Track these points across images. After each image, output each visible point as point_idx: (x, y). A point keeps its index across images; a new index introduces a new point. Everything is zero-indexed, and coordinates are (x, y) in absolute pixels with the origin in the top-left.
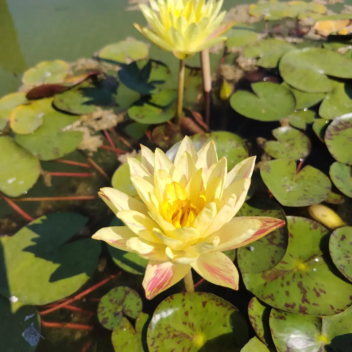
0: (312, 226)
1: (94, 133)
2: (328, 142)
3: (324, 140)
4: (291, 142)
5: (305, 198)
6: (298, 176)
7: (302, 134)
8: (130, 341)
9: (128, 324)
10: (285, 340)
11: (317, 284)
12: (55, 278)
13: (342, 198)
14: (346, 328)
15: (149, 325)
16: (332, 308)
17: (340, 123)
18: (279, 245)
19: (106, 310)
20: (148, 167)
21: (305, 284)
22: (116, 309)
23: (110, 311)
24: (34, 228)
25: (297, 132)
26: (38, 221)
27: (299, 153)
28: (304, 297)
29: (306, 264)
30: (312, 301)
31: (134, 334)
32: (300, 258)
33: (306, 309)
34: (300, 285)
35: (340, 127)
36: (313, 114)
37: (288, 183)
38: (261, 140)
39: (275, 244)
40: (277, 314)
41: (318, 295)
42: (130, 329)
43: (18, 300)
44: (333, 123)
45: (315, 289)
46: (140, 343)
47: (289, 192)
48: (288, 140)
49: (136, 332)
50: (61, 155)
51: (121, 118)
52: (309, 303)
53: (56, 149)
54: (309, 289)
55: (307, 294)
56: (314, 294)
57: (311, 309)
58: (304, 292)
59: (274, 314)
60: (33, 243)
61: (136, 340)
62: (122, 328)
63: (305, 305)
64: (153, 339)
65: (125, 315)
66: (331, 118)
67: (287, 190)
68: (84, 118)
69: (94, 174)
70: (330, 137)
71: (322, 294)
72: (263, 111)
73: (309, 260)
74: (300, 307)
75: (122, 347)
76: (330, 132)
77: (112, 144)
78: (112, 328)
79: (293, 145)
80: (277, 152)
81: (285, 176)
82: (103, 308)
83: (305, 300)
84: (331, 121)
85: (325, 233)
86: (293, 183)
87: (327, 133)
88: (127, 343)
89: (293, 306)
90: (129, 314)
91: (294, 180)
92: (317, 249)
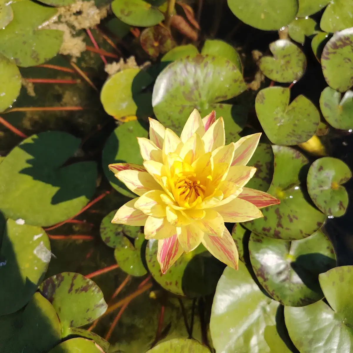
0: (294, 155)
1: (74, 33)
2: (324, 62)
3: (320, 60)
4: (287, 58)
5: (294, 135)
6: (290, 107)
7: (300, 50)
8: (130, 257)
9: (128, 242)
10: (260, 259)
11: (291, 211)
12: (56, 200)
13: (327, 128)
14: (309, 249)
15: (147, 245)
16: (301, 232)
17: (340, 40)
18: (264, 179)
19: (108, 230)
20: (156, 137)
21: (281, 211)
22: (117, 229)
23: (111, 231)
24: (27, 148)
25: (295, 47)
26: (29, 140)
27: (293, 73)
28: (279, 222)
29: (285, 192)
30: (285, 226)
31: (134, 251)
32: (280, 186)
33: (279, 232)
34: (277, 211)
35: (339, 43)
36: (314, 23)
37: (279, 116)
38: (257, 54)
39: (260, 178)
40: (256, 237)
41: (291, 221)
42: (130, 247)
43: (25, 222)
44: (333, 39)
45: (289, 216)
46: (140, 259)
47: (280, 126)
48: (284, 56)
49: (136, 249)
50: (42, 61)
51: (104, 12)
52: (282, 227)
53: (34, 52)
54: (284, 215)
55: (282, 219)
56: (288, 220)
57: (284, 233)
58: (280, 217)
59: (253, 238)
60: (29, 166)
61: (136, 256)
62: (123, 246)
63: (279, 229)
64: (151, 255)
65: (125, 235)
66: (332, 32)
67: (278, 125)
68: (62, 10)
69: (79, 81)
70: (326, 56)
71: (294, 220)
72: (263, 16)
73: (288, 188)
74: (275, 231)
75: (124, 261)
76: (328, 49)
77: (95, 44)
78: (115, 246)
79: (288, 62)
80: (272, 70)
81: (277, 107)
82: (105, 228)
83: (279, 225)
84: (331, 35)
85: (306, 163)
86: (285, 115)
87: (325, 50)
88: (128, 259)
89: (269, 230)
90: (128, 234)
91: (286, 111)
92: (296, 178)
